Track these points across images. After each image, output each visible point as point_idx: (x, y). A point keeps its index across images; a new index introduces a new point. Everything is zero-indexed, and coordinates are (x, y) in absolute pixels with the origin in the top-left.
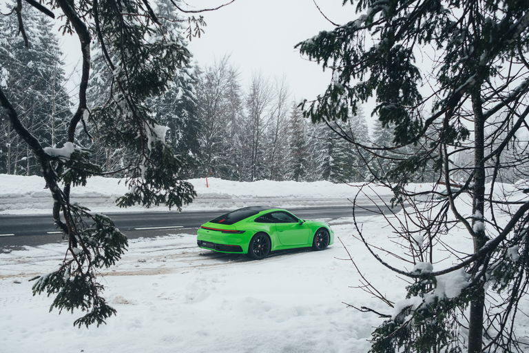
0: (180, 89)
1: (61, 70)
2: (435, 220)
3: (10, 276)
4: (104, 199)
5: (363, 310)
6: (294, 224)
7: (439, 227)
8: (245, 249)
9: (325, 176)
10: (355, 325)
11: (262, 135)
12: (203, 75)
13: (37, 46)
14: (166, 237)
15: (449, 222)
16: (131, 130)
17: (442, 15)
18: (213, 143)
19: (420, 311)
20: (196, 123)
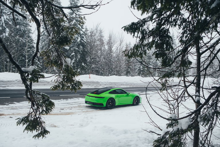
0: (79, 37)
1: (30, 29)
2: (180, 96)
3: (8, 115)
4: (47, 83)
5: (150, 132)
6: (125, 95)
7: (182, 99)
8: (105, 105)
9: (139, 74)
10: (148, 138)
11: (113, 56)
12: (89, 32)
13: (21, 19)
14: (72, 99)
15: (186, 97)
16: (57, 60)
17: (180, 16)
18: (93, 60)
19: (172, 134)
20: (85, 52)
